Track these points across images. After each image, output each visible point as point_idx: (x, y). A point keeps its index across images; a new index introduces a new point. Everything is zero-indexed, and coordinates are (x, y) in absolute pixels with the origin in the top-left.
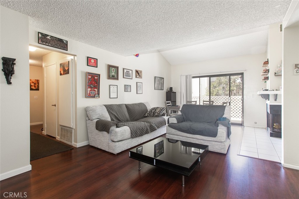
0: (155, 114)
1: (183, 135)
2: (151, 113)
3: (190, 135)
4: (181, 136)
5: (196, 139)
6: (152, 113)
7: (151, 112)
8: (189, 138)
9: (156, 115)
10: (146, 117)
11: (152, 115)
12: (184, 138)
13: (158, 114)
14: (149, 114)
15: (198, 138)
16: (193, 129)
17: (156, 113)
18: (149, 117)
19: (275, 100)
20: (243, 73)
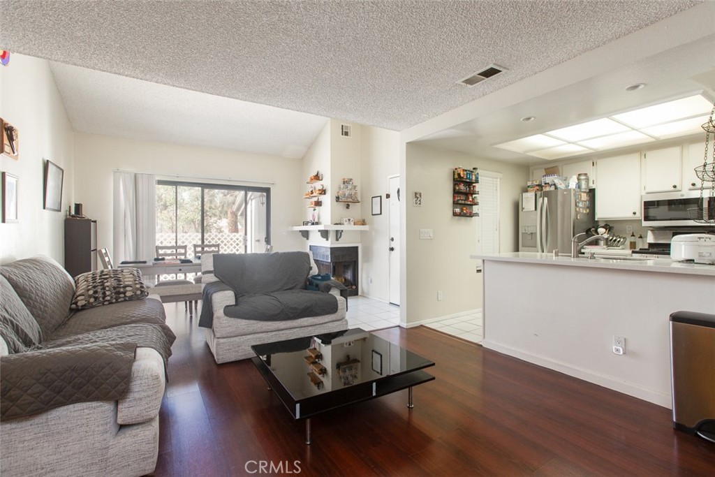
0: (124, 293)
1: (270, 327)
2: (104, 293)
3: (288, 322)
4: (262, 332)
5: (298, 329)
6: (108, 293)
7: (104, 288)
8: (283, 332)
9: (128, 294)
10: (84, 308)
11: (108, 298)
12: (270, 334)
13: (139, 292)
14: (96, 299)
15: (303, 324)
16: (292, 308)
17: (128, 289)
18: (93, 307)
19: (337, 240)
20: (270, 188)
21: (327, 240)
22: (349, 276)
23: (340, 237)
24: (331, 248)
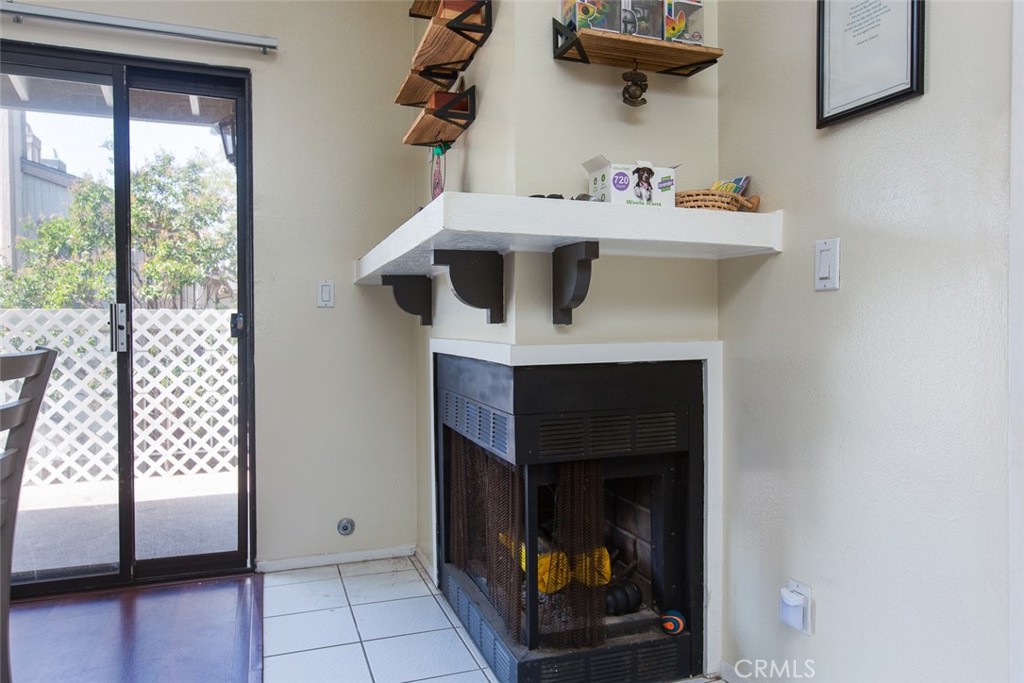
19: (562, 315)
20: (247, 72)
21: (498, 316)
22: (642, 538)
23: (579, 298)
24: (520, 373)
